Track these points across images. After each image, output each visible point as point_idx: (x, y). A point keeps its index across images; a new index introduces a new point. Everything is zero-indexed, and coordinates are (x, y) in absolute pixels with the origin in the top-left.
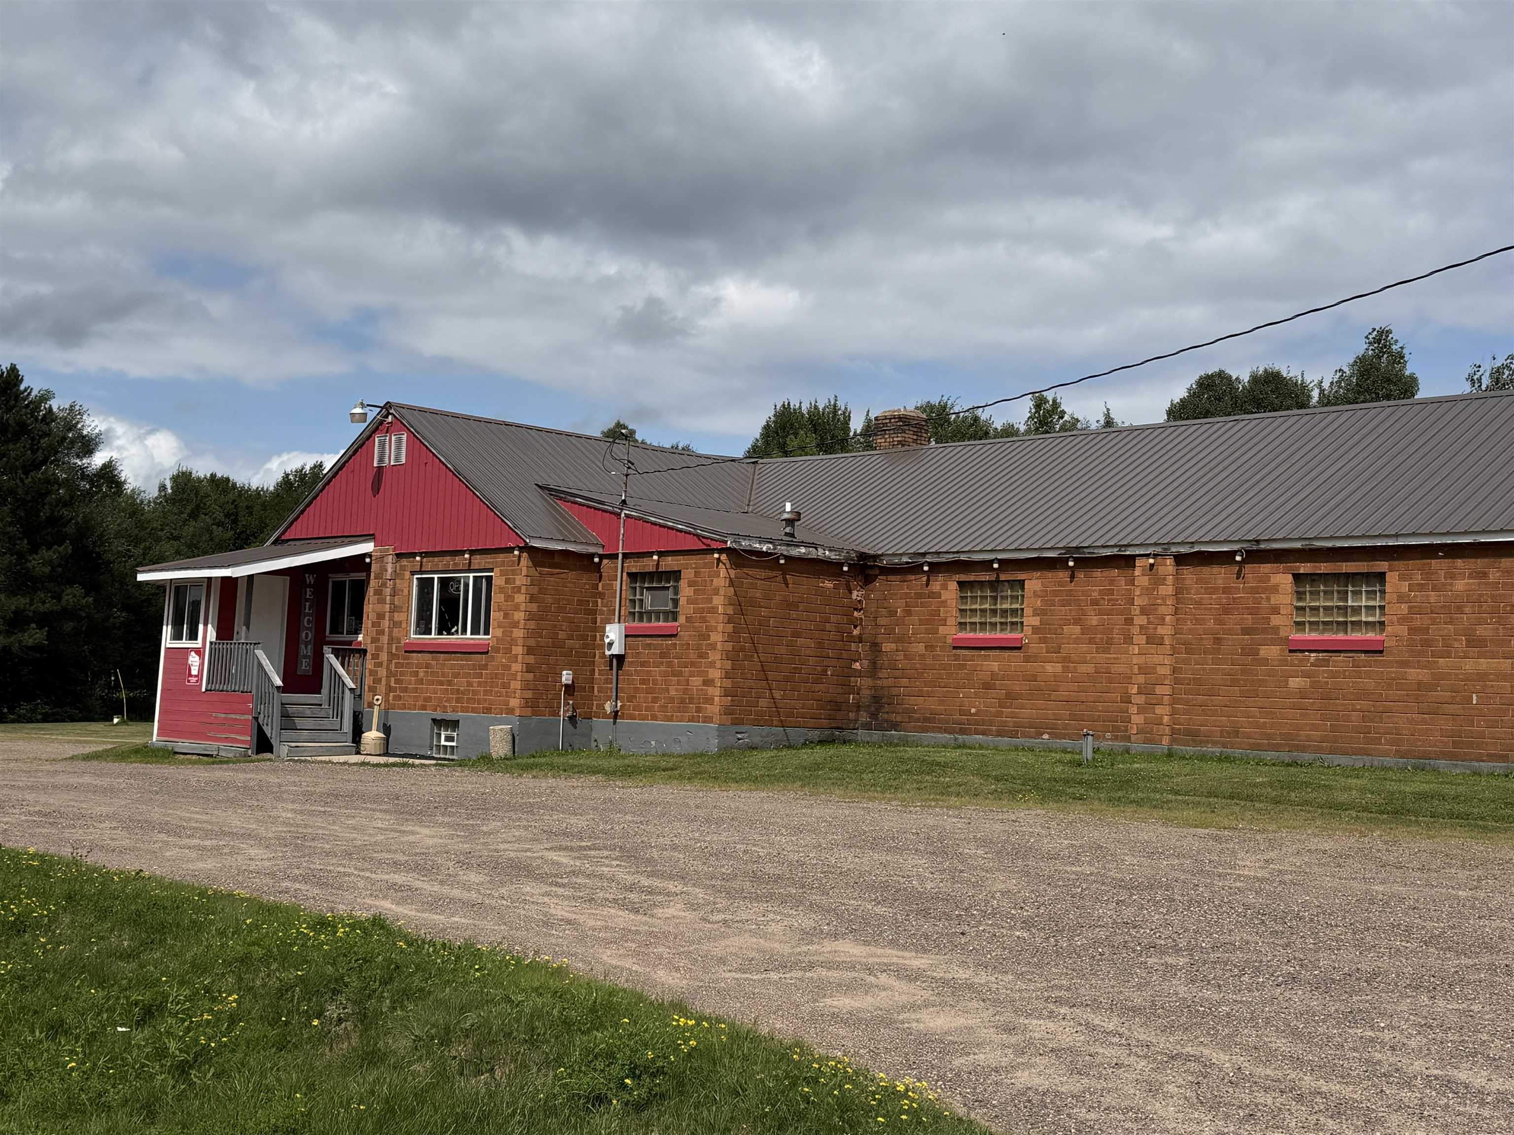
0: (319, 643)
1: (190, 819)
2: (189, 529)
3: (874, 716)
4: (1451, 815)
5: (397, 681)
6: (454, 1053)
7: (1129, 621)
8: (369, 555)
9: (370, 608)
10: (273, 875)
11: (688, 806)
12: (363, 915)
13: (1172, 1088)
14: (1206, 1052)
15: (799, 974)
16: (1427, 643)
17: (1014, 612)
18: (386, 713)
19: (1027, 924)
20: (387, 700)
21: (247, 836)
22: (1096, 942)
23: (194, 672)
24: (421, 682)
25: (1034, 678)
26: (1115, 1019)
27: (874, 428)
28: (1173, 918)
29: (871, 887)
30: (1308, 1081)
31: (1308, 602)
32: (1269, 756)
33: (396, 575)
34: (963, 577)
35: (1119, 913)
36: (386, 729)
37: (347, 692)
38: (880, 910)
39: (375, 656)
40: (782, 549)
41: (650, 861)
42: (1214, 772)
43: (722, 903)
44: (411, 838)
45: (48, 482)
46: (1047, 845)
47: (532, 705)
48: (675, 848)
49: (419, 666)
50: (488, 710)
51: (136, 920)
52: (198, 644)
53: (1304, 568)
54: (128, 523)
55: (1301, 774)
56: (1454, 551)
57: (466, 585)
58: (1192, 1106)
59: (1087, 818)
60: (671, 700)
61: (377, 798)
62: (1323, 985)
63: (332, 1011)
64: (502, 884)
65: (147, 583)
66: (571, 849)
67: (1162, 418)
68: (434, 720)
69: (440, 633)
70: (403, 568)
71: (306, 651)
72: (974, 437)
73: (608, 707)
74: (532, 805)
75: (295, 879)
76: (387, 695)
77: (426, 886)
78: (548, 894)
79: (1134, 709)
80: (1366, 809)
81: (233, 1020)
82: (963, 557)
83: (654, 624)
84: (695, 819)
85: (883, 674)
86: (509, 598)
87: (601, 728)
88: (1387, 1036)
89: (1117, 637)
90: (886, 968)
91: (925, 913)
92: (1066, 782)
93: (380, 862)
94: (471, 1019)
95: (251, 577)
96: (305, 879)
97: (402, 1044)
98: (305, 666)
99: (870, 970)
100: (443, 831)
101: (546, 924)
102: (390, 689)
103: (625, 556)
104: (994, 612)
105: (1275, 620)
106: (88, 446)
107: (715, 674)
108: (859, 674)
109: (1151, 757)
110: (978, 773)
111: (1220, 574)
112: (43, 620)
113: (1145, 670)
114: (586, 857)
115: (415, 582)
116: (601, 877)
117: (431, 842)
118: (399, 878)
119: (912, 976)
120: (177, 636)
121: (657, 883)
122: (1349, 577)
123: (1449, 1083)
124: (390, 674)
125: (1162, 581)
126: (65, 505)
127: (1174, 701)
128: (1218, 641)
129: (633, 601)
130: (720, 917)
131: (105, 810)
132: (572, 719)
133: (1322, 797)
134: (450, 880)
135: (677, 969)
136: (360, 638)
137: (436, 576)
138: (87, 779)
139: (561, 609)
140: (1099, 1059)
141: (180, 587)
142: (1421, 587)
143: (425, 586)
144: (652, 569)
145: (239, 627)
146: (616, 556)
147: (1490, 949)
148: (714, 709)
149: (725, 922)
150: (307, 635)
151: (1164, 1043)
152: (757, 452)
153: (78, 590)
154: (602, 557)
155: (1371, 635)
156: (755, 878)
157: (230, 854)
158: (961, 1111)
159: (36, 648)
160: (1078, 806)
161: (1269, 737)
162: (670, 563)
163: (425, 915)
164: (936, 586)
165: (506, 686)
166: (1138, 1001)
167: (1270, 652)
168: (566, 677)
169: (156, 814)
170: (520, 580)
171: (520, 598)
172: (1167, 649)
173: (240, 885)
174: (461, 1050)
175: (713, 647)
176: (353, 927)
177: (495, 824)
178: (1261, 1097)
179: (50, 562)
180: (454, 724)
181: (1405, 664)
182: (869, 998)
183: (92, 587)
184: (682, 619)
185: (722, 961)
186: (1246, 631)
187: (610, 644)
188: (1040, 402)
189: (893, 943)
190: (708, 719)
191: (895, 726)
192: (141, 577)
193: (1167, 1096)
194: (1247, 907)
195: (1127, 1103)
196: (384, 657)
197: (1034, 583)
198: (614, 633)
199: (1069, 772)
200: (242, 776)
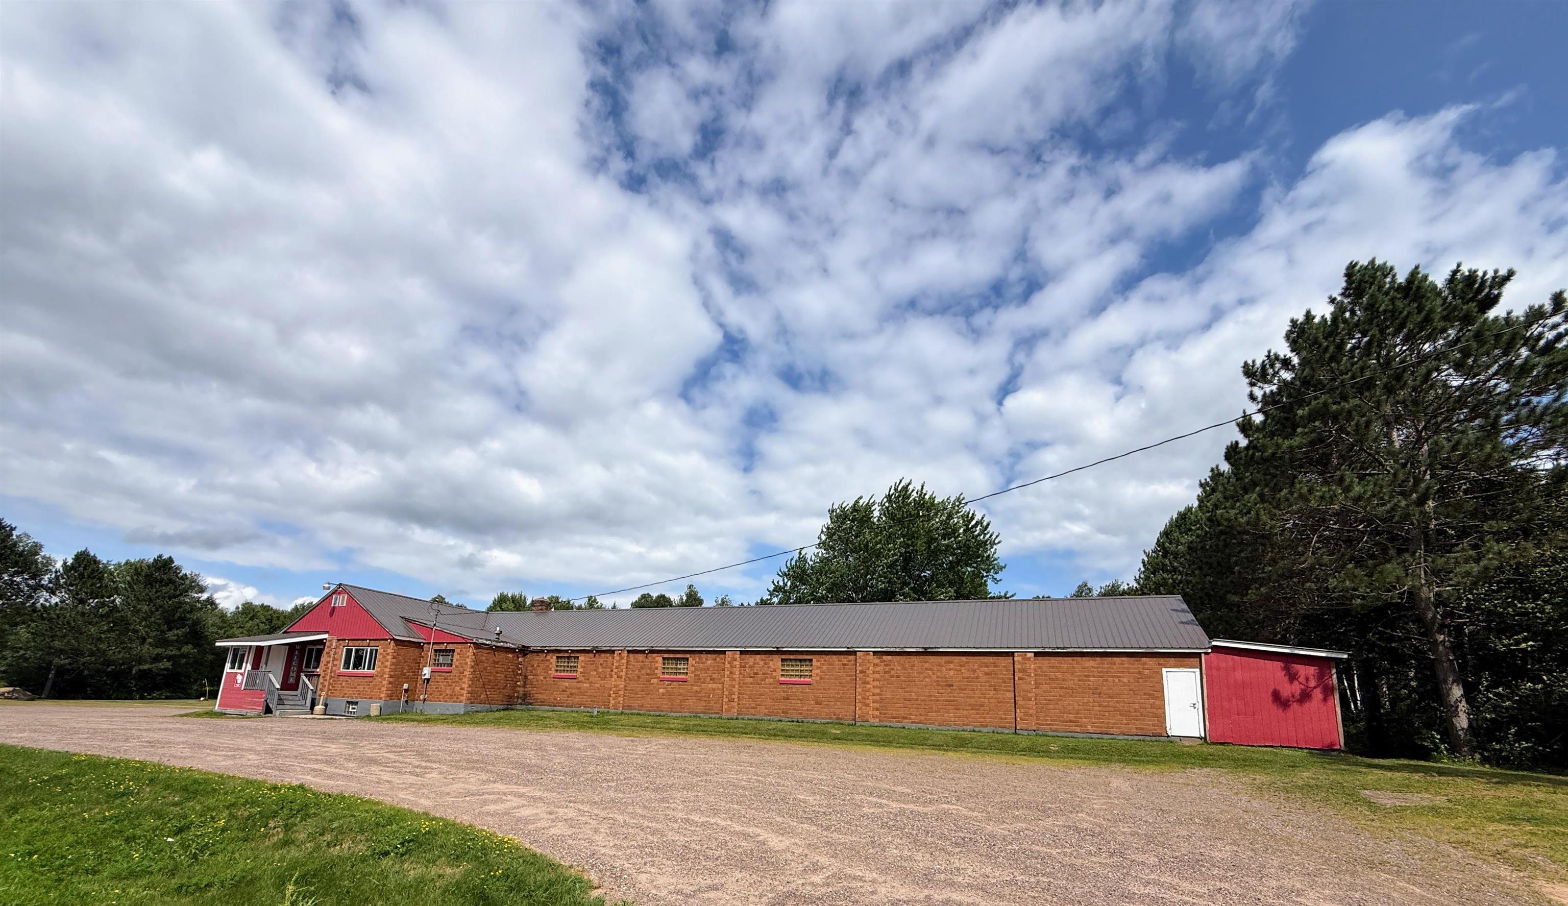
0: (300, 671)
1: (224, 743)
2: (248, 625)
3: (524, 700)
4: (702, 731)
5: (333, 687)
6: (325, 839)
7: (612, 671)
8: (326, 639)
9: (324, 659)
10: (257, 767)
11: (447, 734)
12: (295, 783)
13: (602, 830)
14: (616, 816)
15: (478, 797)
16: (699, 679)
17: (575, 667)
18: (327, 699)
19: (565, 774)
20: (327, 694)
21: (250, 750)
22: (588, 779)
23: (239, 681)
24: (343, 687)
25: (580, 688)
26: (588, 806)
27: (533, 603)
28: (614, 770)
29: (512, 763)
30: (646, 823)
31: (666, 666)
32: (652, 713)
33: (337, 647)
34: (558, 655)
35: (596, 768)
36: (326, 705)
37: (310, 691)
38: (513, 771)
39: (324, 677)
40: (494, 643)
41: (428, 756)
42: (635, 719)
43: (453, 771)
44: (326, 749)
45: (181, 603)
46: (577, 746)
47: (390, 697)
48: (439, 750)
49: (343, 681)
50: (371, 698)
51: (185, 789)
52: (242, 671)
53: (666, 656)
54: (218, 621)
55: (662, 719)
56: (701, 652)
57: (367, 651)
58: (608, 836)
59: (593, 735)
60: (447, 695)
61: (315, 733)
62: (656, 790)
63: (272, 824)
64: (363, 767)
65: (220, 646)
66: (396, 752)
67: (629, 607)
68: (347, 702)
69: (353, 669)
70: (340, 644)
71: (293, 675)
72: (568, 609)
73: (422, 697)
74: (383, 735)
75: (268, 768)
76: (328, 692)
77: (329, 769)
78: (382, 770)
79: (611, 699)
80: (678, 730)
81: (224, 830)
82: (559, 648)
83: (443, 668)
84: (449, 739)
85: (528, 686)
86: (384, 657)
87: (418, 705)
88: (672, 806)
89: (608, 676)
90: (511, 793)
91: (529, 772)
92: (587, 723)
93: (310, 760)
94: (335, 825)
95: (270, 647)
96: (272, 768)
97: (302, 836)
98: (291, 680)
99: (505, 794)
100: (342, 746)
101: (378, 783)
102: (329, 690)
103: (434, 643)
104: (568, 667)
105: (656, 671)
106: (202, 590)
107: (465, 686)
108: (519, 686)
109: (616, 714)
110: (558, 720)
111: (641, 657)
112: (169, 658)
113: (616, 686)
114: (401, 755)
115: (345, 650)
116: (406, 763)
117: (334, 751)
118: (316, 767)
119: (520, 796)
120: (233, 668)
121: (429, 764)
122: (678, 659)
123: (688, 820)
124: (330, 684)
125: (622, 658)
126: (188, 612)
127: (624, 696)
128: (639, 677)
129: (435, 660)
130: (451, 777)
131: (181, 740)
132: (406, 702)
133: (666, 726)
134: (341, 766)
135: (429, 798)
136: (318, 670)
137: (354, 648)
138: (178, 725)
139: (406, 662)
140: (580, 821)
141: (236, 650)
142: (698, 663)
143: (349, 652)
144: (444, 648)
145: (262, 664)
146: (430, 643)
147: (707, 774)
148: (463, 698)
149: (453, 778)
150: (294, 668)
151: (603, 814)
152: (491, 609)
153: (190, 646)
154: (424, 643)
155: (684, 677)
156: (468, 761)
157: (240, 758)
158: (527, 846)
159: (166, 669)
160: (591, 730)
161: (653, 707)
162: (450, 647)
163: (325, 781)
164: (548, 657)
165: (379, 689)
166: (597, 799)
167: (654, 681)
168: (406, 686)
169: (207, 741)
170: (389, 651)
171: (389, 657)
172: (623, 679)
173: (241, 772)
174: (328, 837)
175: (465, 676)
176: (289, 789)
177: (365, 743)
178: (630, 830)
179: (177, 635)
180: (356, 703)
181: (693, 685)
182: (503, 805)
183: (196, 646)
184: (454, 666)
185: (448, 794)
186: (647, 674)
187: (425, 675)
188: (590, 598)
189: (516, 783)
190: (461, 702)
191: (531, 704)
192: (217, 644)
193: (600, 832)
194: (637, 764)
195: (586, 837)
196: (328, 677)
197: (582, 658)
198: (427, 672)
199: (589, 719)
200: (255, 724)
